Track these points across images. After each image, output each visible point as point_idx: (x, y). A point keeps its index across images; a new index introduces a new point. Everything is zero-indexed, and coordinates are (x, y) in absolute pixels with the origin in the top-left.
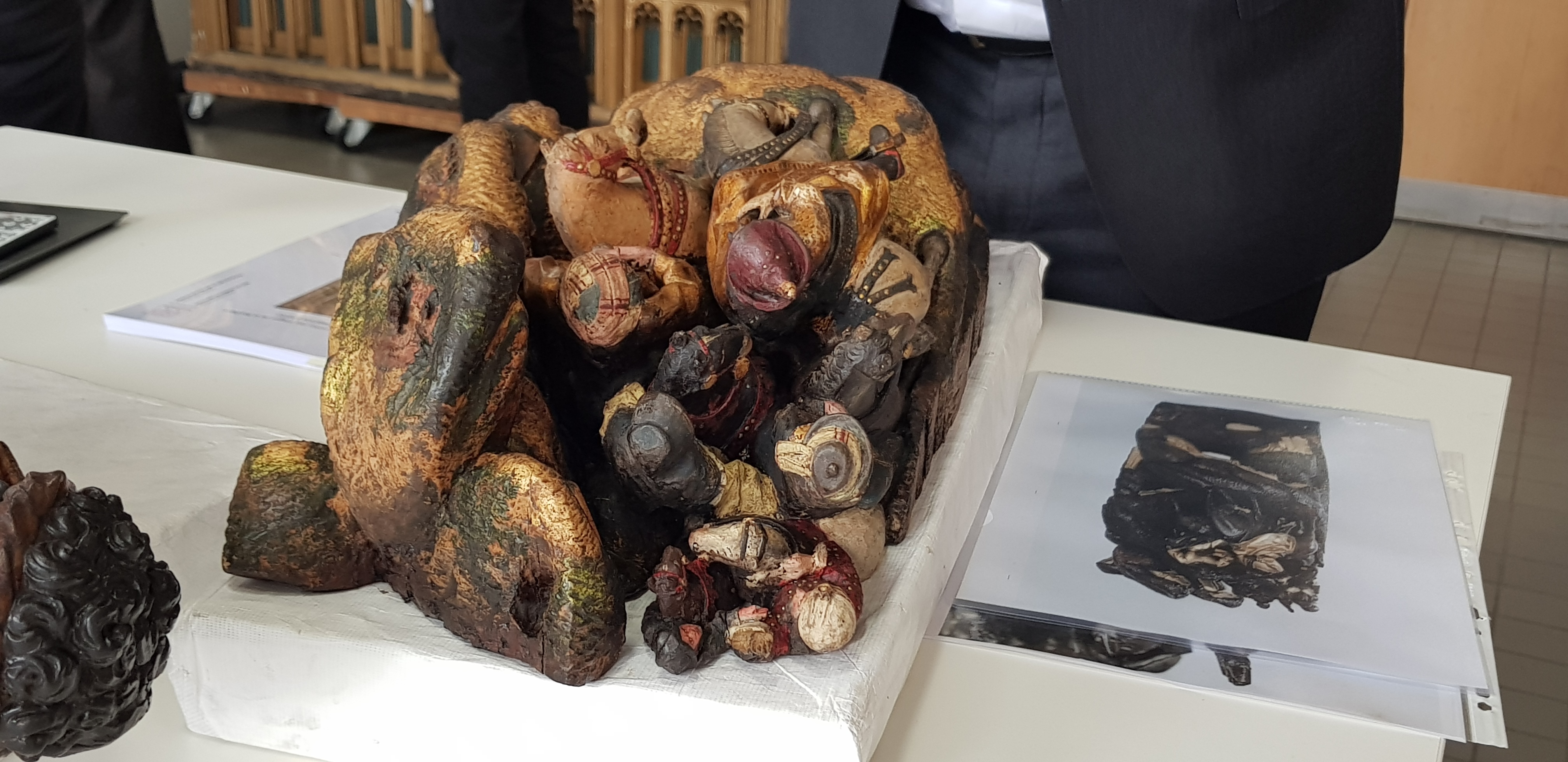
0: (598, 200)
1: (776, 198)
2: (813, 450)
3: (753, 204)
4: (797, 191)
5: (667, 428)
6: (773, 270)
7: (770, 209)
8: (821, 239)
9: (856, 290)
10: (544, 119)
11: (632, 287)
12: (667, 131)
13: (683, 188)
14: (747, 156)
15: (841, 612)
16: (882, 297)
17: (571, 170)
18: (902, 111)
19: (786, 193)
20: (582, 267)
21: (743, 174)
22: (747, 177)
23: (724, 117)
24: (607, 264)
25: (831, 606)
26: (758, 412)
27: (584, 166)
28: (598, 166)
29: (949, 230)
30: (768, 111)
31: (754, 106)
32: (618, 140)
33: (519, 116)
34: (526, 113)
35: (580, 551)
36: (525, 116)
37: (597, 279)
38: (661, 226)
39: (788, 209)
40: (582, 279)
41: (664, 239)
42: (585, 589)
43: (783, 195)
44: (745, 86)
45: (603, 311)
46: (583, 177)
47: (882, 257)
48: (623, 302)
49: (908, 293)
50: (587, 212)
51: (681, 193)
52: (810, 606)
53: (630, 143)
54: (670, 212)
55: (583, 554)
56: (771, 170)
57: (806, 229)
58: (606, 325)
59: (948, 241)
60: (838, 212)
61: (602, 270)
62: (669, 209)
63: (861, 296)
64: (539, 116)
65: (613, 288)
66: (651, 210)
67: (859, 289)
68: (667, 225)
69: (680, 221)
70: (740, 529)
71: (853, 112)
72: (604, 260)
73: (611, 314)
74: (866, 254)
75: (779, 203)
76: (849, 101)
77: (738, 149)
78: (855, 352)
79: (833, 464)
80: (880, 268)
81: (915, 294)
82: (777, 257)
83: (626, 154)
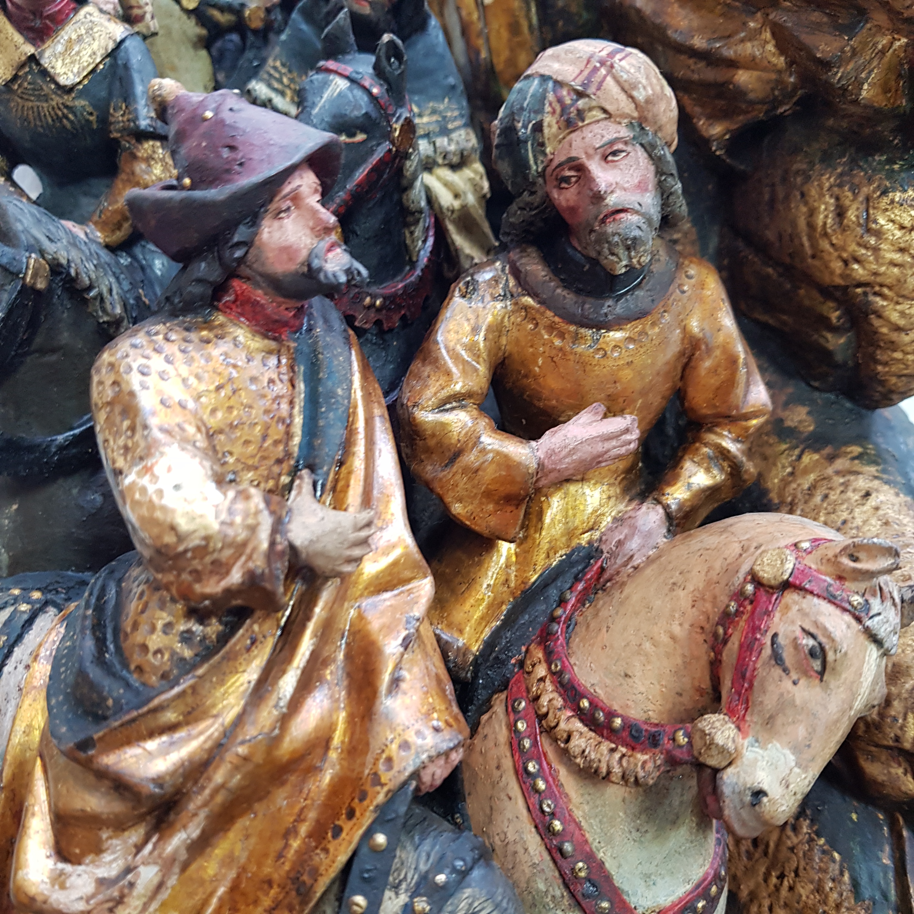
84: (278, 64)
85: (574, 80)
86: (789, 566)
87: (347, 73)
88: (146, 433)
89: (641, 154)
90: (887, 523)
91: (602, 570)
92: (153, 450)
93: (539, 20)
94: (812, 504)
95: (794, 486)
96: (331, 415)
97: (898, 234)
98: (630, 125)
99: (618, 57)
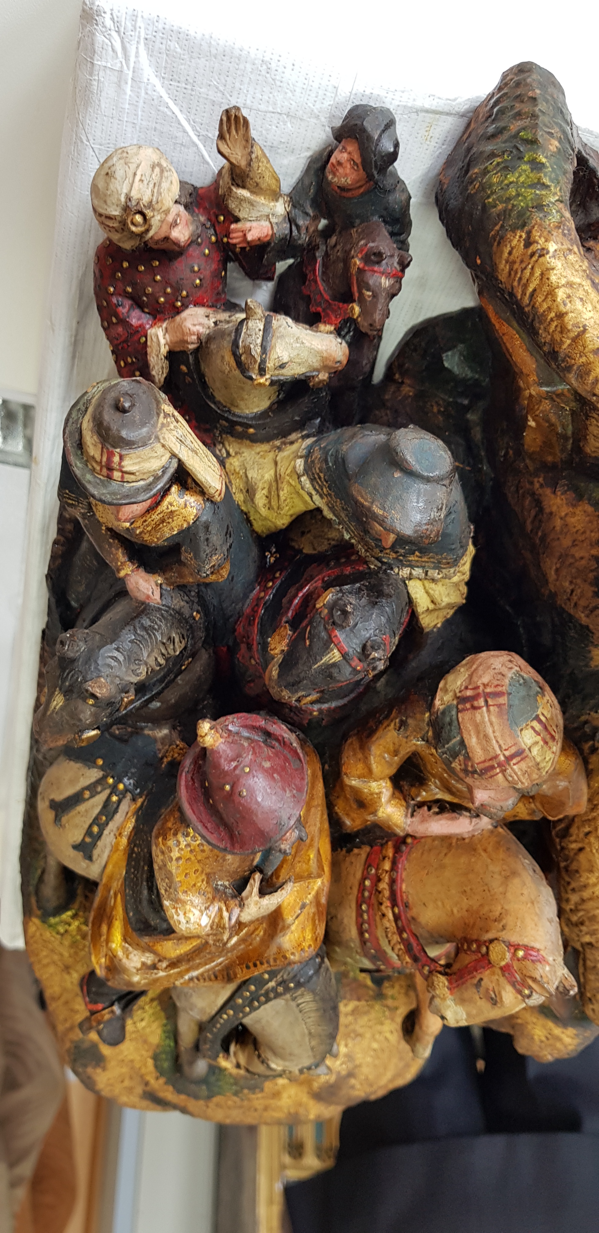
0: (486, 908)
1: (236, 911)
2: (157, 438)
3: (270, 902)
4: (205, 921)
5: (397, 475)
6: (234, 764)
7: (244, 894)
8: (165, 839)
9: (129, 796)
10: (536, 1037)
11: (455, 731)
12: (373, 1036)
13: (364, 942)
14: (280, 989)
15: (111, 186)
16: (92, 788)
17: (533, 948)
18: (99, 1071)
19: (221, 917)
20: (538, 759)
21: (285, 957)
22: (281, 954)
23: (312, 1049)
24: (500, 765)
25: (125, 191)
26: (254, 611)
27: (514, 954)
28: (493, 956)
29: (37, 916)
30: (256, 1060)
31: (273, 1066)
32: (462, 1001)
33: (567, 1040)
34: (559, 1045)
35: (536, 234)
36: (559, 1039)
37: (514, 736)
38: (393, 882)
39: (218, 894)
40: (538, 738)
41: (387, 866)
42: (522, 179)
43: (226, 914)
44: (285, 1095)
45: (500, 689)
46: (514, 939)
47: (94, 845)
48: (468, 706)
49: (60, 796)
50: (501, 889)
51: (367, 935)
52: (160, 193)
53: (444, 999)
54: (381, 904)
55: (529, 233)
56: (248, 967)
57: (188, 855)
58: (492, 672)
59: (37, 902)
60: (151, 902)
61: (507, 753)
62: (383, 907)
63: (121, 786)
64: (542, 1042)
65: (488, 724)
66: (407, 906)
67: (124, 797)
68: (384, 886)
69: (367, 894)
70: (273, 356)
71: (156, 1066)
72: (503, 771)
73: (485, 686)
74: (115, 849)
75: (232, 903)
76: (162, 1081)
77: (294, 999)
78: (113, 663)
79: (124, 411)
80: (95, 829)
81: (52, 797)
82: (228, 787)
83: (450, 982)
87: (343, 652)
93: (572, 453)
99: (514, 761)
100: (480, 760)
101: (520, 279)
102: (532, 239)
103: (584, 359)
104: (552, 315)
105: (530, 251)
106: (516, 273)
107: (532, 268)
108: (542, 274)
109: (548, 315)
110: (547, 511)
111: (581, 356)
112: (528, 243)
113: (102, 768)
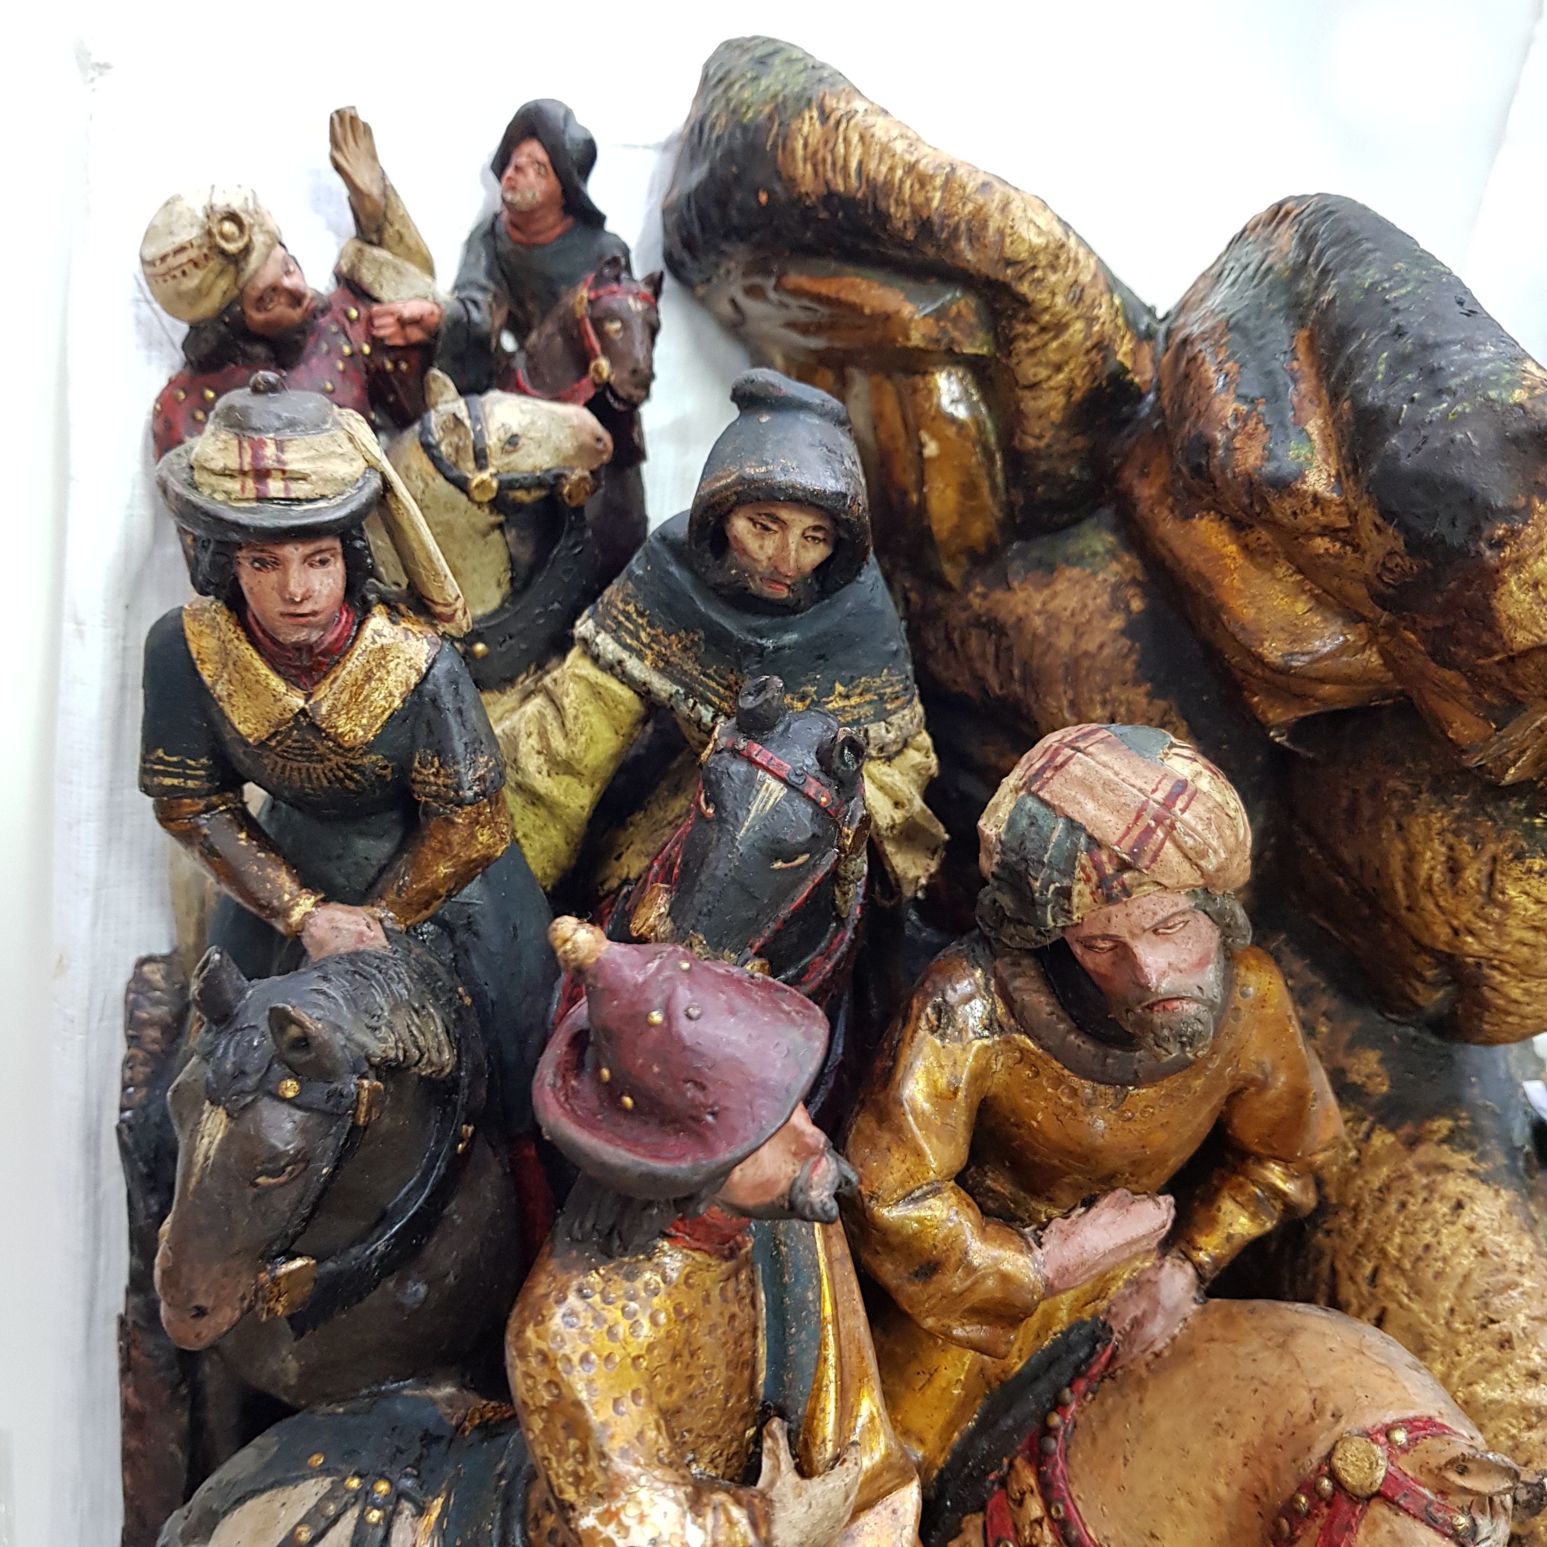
2: (338, 423)
7: (762, 1483)
11: (1047, 822)
16: (315, 1516)
20: (1218, 798)
24: (1158, 820)
37: (1155, 766)
42: (782, 76)
43: (738, 1514)
48: (1048, 774)
61: (1160, 796)
63: (383, 1488)
65: (1100, 767)
70: (494, 425)
72: (1171, 832)
84: (631, 608)
85: (1118, 843)
86: (1380, 1474)
87: (783, 774)
88: (604, 1464)
89: (1204, 922)
90: (1483, 1253)
91: (1113, 1357)
92: (616, 1490)
93: (1007, 479)
94: (1383, 1216)
95: (1360, 1182)
96: (803, 1336)
97: (1533, 908)
98: (1193, 894)
99: (1180, 804)
100: (1119, 833)
101: (834, 164)
102: (828, 110)
103: (970, 207)
104: (899, 173)
105: (832, 121)
106: (824, 160)
107: (845, 139)
108: (862, 138)
109: (893, 177)
110: (1012, 620)
111: (964, 204)
112: (824, 117)
113: (324, 1471)
